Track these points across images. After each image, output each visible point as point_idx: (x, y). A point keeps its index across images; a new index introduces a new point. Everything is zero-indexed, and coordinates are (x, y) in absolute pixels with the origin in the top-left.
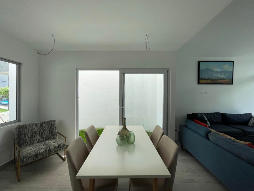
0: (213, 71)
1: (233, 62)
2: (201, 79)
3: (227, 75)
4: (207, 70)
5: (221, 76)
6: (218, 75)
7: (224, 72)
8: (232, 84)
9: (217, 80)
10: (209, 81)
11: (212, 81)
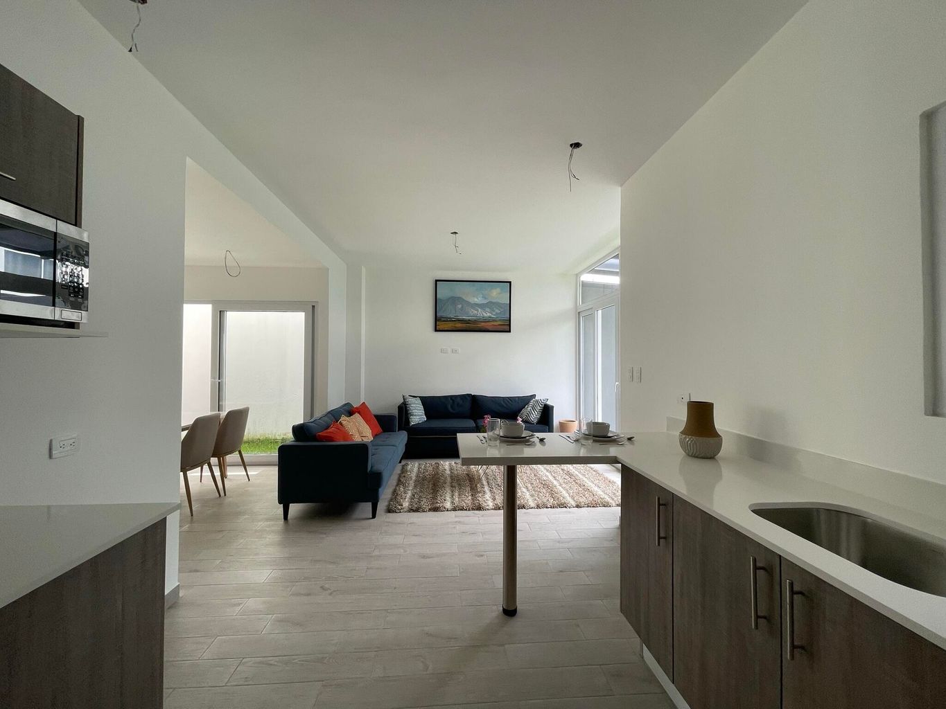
0: (468, 303)
1: (510, 282)
2: (440, 320)
3: (497, 311)
4: (455, 300)
5: (484, 314)
6: (478, 311)
7: (490, 305)
8: (510, 331)
9: (475, 322)
10: (459, 325)
11: (464, 325)
